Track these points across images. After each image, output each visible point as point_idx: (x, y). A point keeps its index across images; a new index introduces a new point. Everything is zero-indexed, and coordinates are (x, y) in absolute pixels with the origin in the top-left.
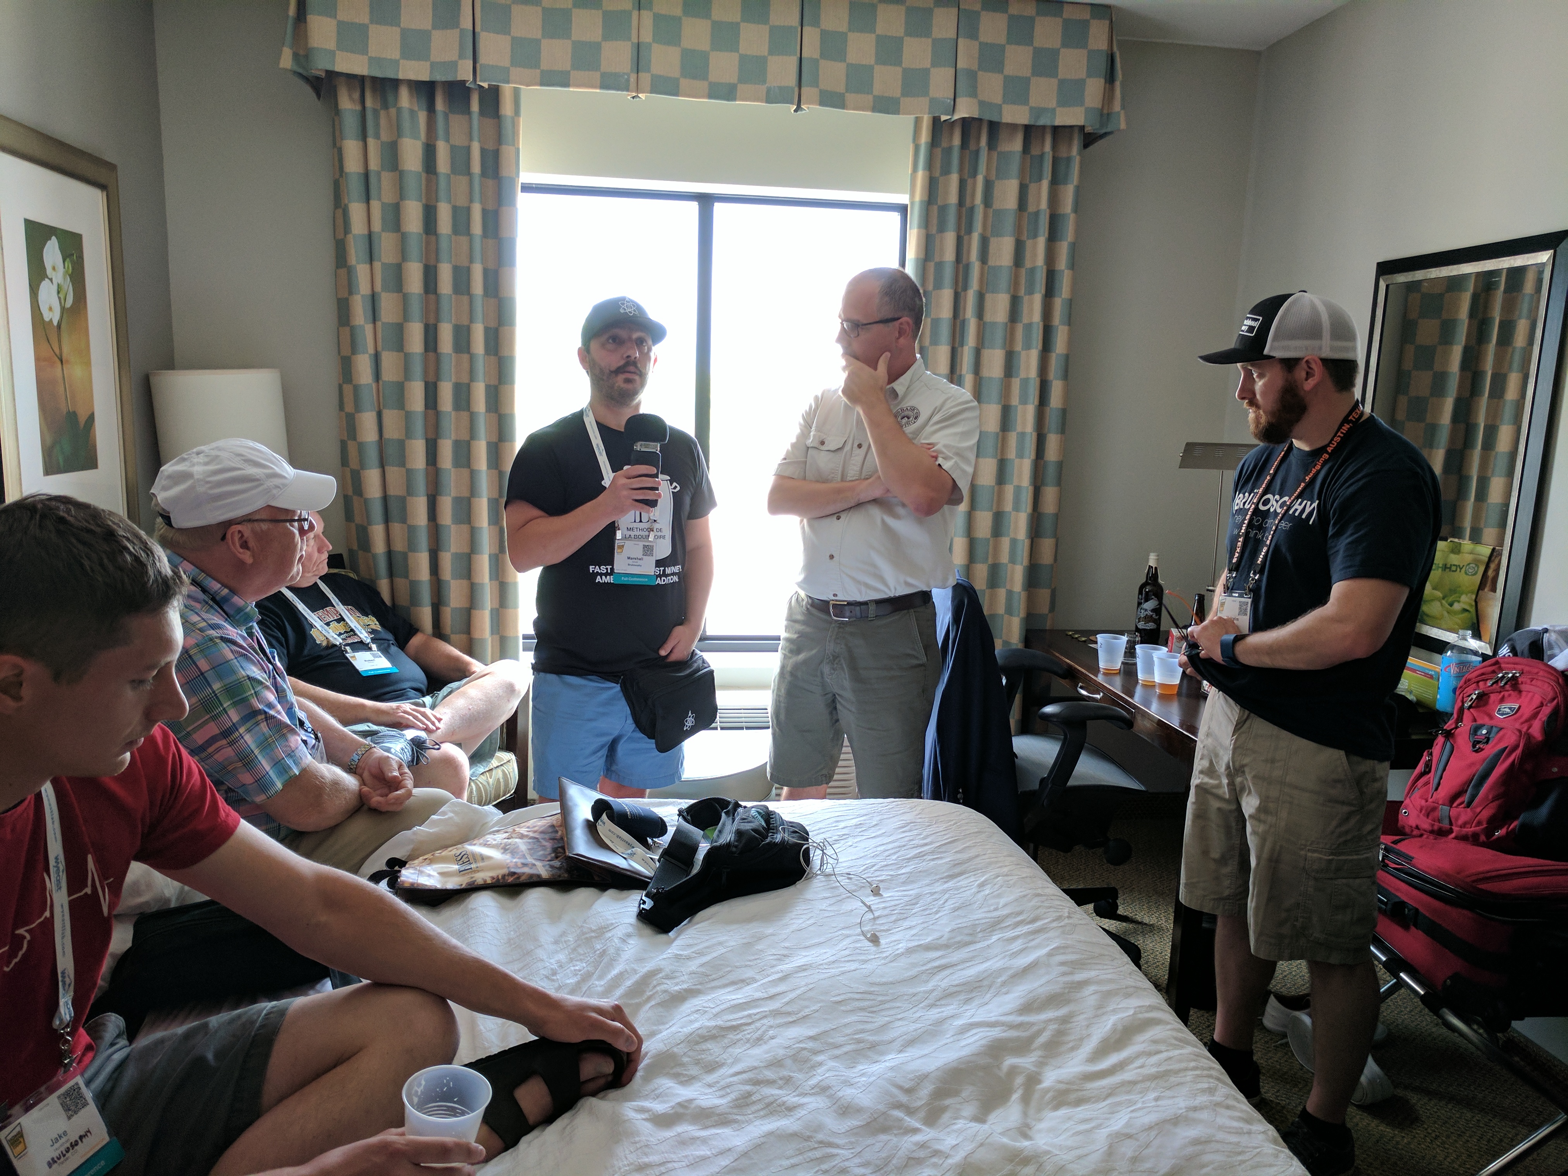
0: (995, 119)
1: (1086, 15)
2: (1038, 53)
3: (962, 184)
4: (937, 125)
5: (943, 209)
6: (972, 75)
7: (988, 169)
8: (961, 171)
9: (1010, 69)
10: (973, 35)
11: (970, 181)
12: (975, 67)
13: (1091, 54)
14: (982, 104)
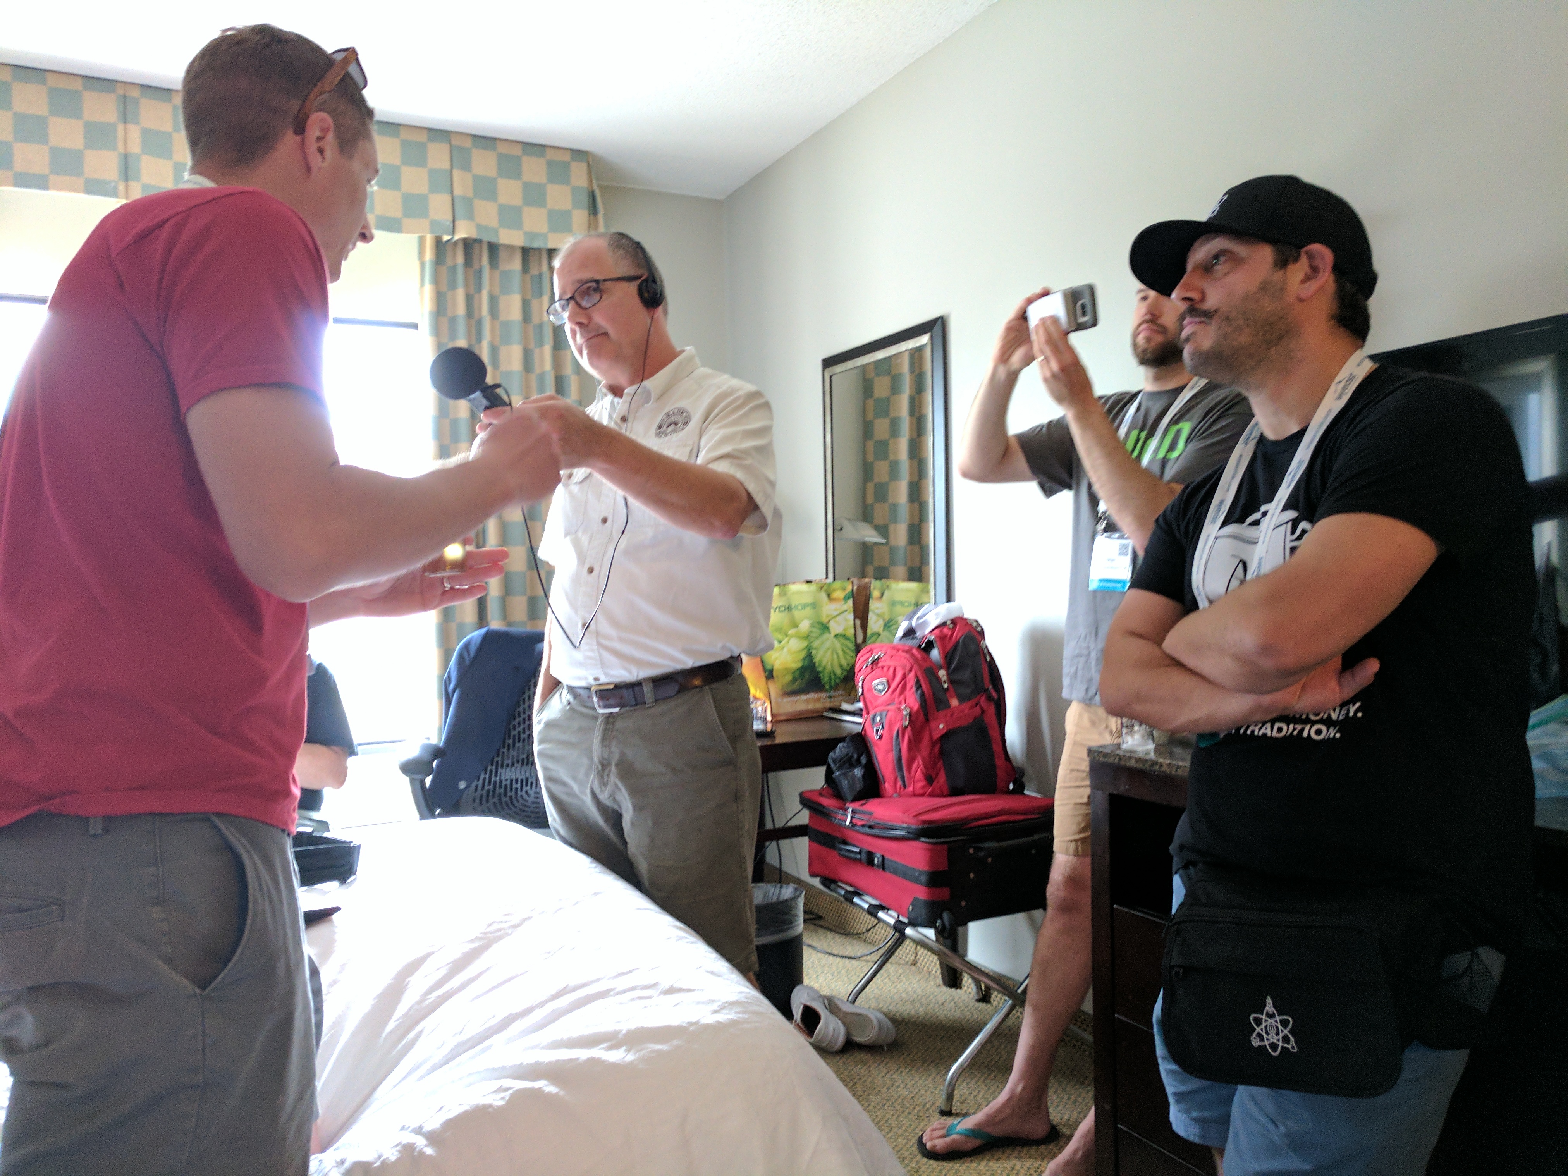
0: (493, 239)
1: (567, 157)
2: (527, 186)
3: (469, 299)
4: (440, 246)
5: (453, 320)
6: (468, 203)
7: (491, 285)
8: (466, 285)
9: (503, 199)
10: (466, 166)
11: (476, 296)
12: (470, 194)
13: (574, 190)
14: (479, 227)
